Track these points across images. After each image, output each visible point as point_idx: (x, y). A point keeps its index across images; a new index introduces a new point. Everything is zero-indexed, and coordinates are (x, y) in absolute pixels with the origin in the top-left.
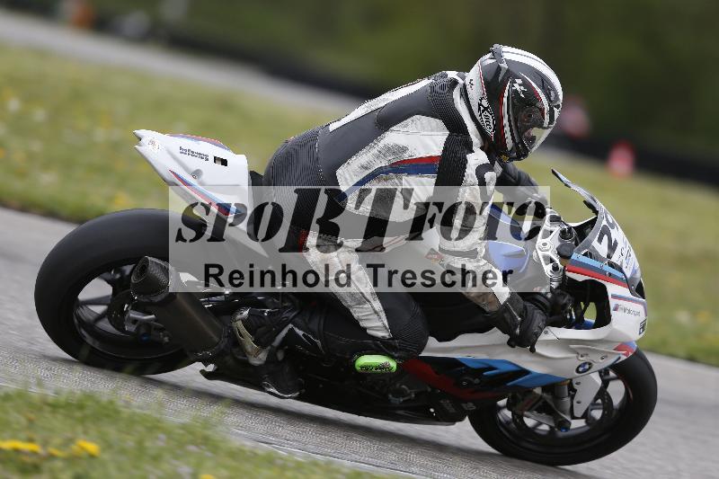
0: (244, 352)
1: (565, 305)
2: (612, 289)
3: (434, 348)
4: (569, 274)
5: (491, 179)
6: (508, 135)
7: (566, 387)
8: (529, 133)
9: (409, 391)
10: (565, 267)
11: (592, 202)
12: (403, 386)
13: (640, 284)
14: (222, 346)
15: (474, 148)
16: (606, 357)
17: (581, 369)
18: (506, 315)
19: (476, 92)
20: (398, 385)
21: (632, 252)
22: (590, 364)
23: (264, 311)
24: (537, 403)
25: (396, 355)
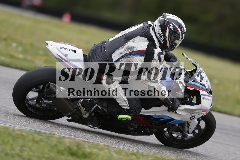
0: (81, 113)
1: (186, 97)
2: (202, 92)
3: (144, 112)
4: (188, 88)
5: (163, 57)
6: (168, 43)
7: (186, 124)
8: (175, 42)
9: (135, 126)
10: (186, 85)
11: (195, 64)
12: (133, 124)
13: (211, 90)
14: (74, 112)
15: (157, 47)
16: (200, 114)
17: (191, 118)
18: (167, 101)
19: (157, 29)
20: (131, 124)
21: (208, 80)
22: (194, 117)
23: (88, 100)
24: (177, 129)
25: (131, 115)
